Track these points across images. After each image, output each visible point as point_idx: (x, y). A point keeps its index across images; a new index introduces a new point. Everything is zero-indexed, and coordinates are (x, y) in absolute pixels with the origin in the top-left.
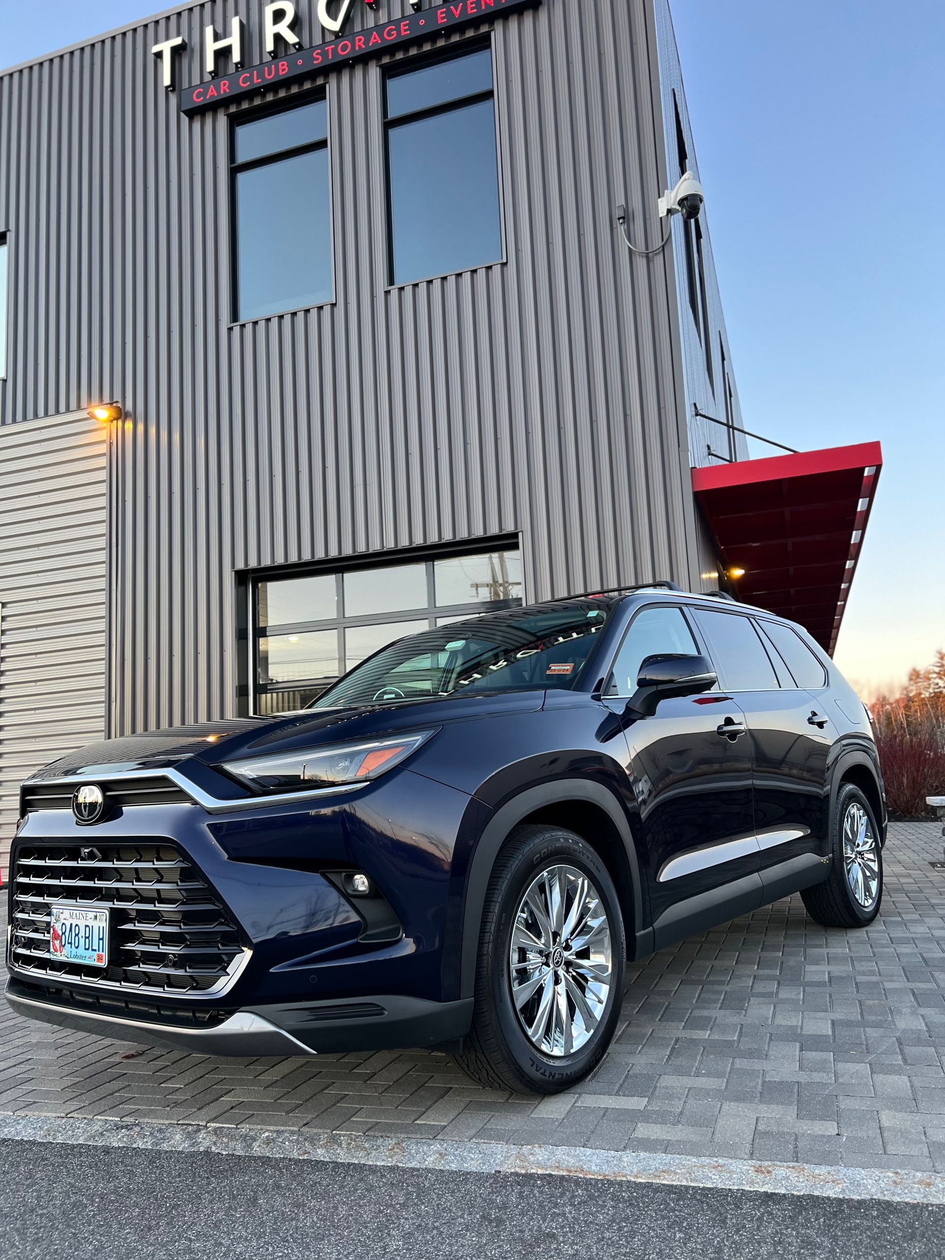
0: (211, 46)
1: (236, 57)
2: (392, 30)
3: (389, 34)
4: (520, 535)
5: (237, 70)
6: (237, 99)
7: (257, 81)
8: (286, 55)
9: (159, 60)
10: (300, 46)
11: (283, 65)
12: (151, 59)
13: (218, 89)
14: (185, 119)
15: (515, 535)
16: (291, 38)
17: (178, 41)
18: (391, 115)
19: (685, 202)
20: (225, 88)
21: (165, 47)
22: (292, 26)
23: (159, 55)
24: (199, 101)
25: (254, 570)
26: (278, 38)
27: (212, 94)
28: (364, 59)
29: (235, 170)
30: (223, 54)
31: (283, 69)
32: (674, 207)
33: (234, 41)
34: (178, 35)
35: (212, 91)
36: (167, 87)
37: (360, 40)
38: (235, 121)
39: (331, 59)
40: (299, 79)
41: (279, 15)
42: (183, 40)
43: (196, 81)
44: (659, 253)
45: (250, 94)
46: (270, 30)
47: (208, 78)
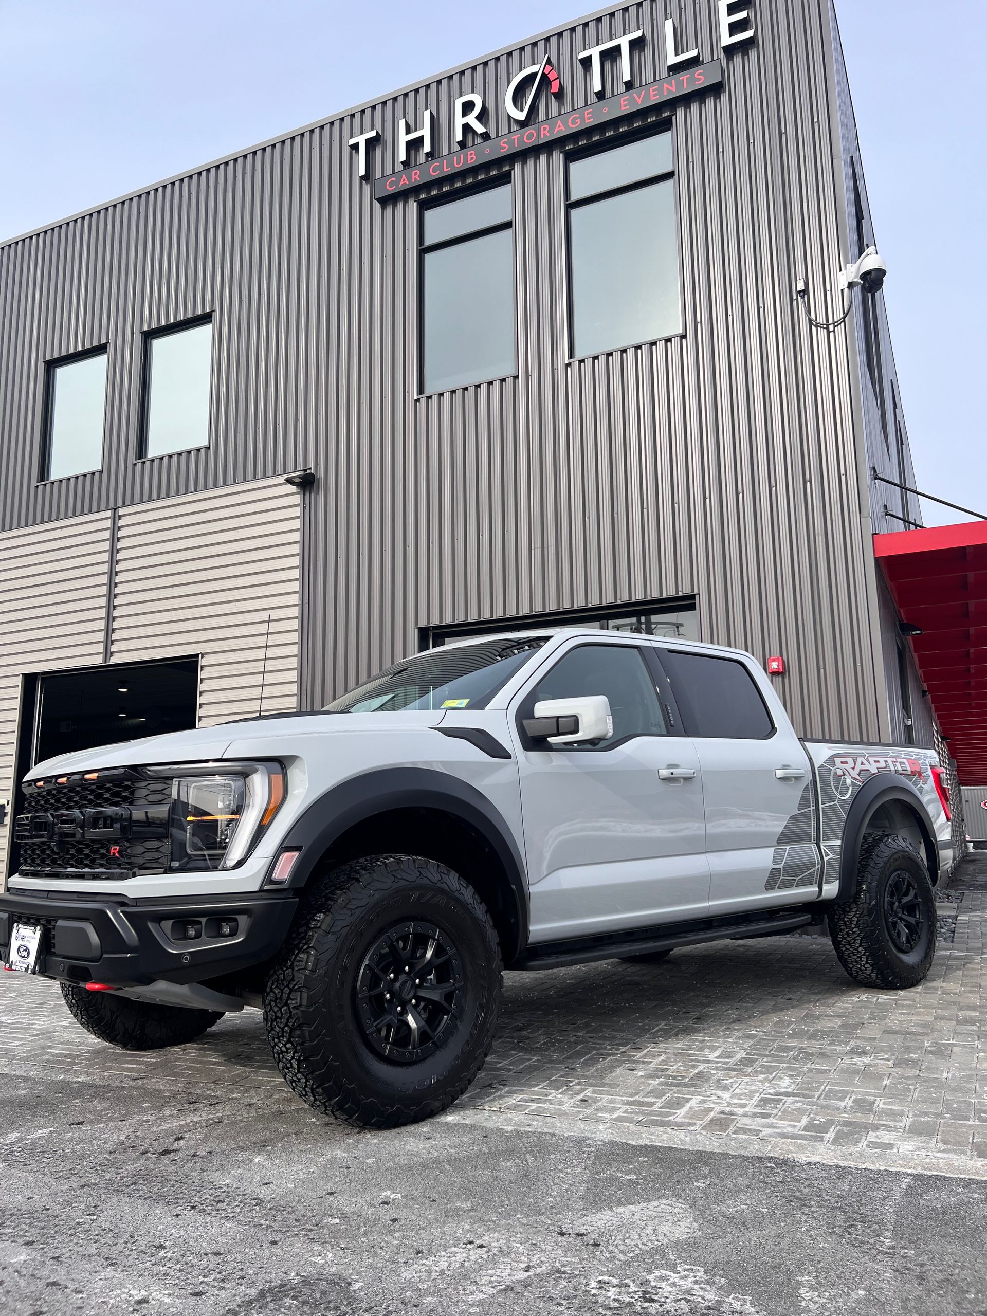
0: (404, 138)
1: (427, 147)
2: (577, 118)
3: (573, 122)
4: (697, 597)
5: (427, 161)
6: (427, 186)
7: (447, 170)
8: (474, 145)
9: (354, 151)
10: (486, 136)
11: (471, 154)
12: (346, 151)
13: (409, 178)
14: (377, 206)
15: (693, 597)
16: (479, 128)
17: (373, 134)
18: (574, 197)
19: (868, 277)
20: (416, 177)
21: (361, 140)
22: (479, 118)
23: (355, 147)
24: (391, 189)
25: (435, 628)
26: (467, 128)
27: (405, 182)
28: (548, 147)
29: (423, 251)
30: (414, 145)
31: (471, 157)
32: (856, 280)
33: (426, 132)
34: (372, 129)
35: (404, 180)
36: (361, 177)
37: (545, 129)
38: (424, 206)
39: (517, 147)
40: (486, 166)
41: (468, 107)
42: (377, 132)
43: (389, 171)
44: (840, 324)
45: (439, 182)
46: (460, 121)
47: (400, 167)
